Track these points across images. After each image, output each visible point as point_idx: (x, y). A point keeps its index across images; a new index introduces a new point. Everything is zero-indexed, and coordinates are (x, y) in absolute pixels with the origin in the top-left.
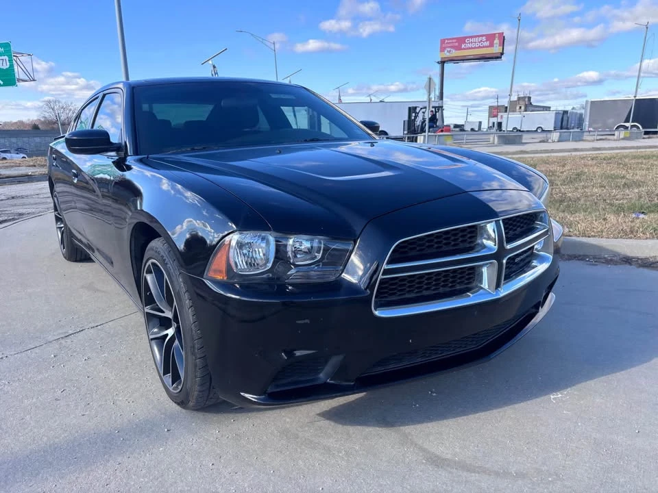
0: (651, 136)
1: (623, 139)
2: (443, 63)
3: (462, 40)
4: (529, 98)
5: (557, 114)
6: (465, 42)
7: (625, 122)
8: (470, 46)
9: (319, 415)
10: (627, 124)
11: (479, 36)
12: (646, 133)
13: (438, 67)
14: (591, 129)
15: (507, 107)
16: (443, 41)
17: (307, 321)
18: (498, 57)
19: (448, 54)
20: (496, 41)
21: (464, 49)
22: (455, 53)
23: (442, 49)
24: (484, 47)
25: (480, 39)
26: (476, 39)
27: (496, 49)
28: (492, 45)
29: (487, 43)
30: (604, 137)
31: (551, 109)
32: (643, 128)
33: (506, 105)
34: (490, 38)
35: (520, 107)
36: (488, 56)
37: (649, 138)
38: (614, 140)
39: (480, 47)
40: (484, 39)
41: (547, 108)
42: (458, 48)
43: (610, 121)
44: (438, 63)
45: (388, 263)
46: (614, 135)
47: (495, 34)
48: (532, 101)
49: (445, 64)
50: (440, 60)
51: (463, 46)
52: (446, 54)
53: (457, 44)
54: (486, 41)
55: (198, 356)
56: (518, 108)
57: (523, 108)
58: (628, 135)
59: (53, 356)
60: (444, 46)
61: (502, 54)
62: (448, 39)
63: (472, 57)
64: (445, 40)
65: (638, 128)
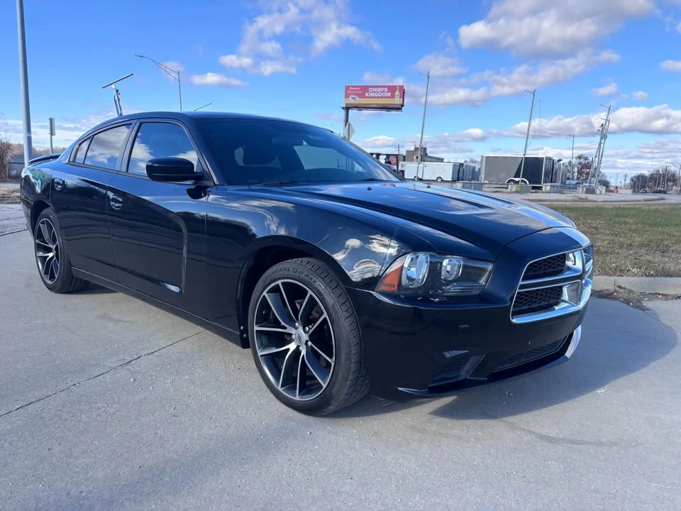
0: (537, 191)
1: (514, 192)
2: (347, 109)
3: (365, 89)
4: (425, 149)
5: (454, 166)
6: (368, 91)
7: (515, 177)
8: (372, 94)
9: (431, 413)
10: (517, 179)
11: (381, 87)
12: (533, 188)
13: (343, 113)
14: (486, 182)
15: (404, 157)
16: (347, 88)
17: (467, 326)
18: (399, 108)
19: (352, 100)
20: (397, 93)
21: (367, 97)
22: (359, 101)
23: (347, 96)
24: (386, 97)
25: (382, 89)
26: (379, 89)
27: (397, 101)
28: (393, 96)
29: (389, 94)
30: (499, 190)
31: (445, 161)
32: (530, 183)
33: (405, 155)
34: (392, 89)
35: (417, 157)
36: (390, 106)
37: (536, 192)
38: (508, 193)
39: (382, 97)
40: (386, 89)
41: (441, 160)
42: (362, 96)
43: (502, 175)
44: (343, 108)
45: (523, 280)
46: (507, 188)
47: (395, 87)
48: (427, 152)
49: (350, 111)
50: (344, 106)
51: (367, 94)
52: (351, 101)
53: (360, 92)
54: (388, 92)
55: (353, 361)
56: (415, 158)
57: (419, 158)
58: (519, 189)
59: (132, 380)
60: (349, 92)
61: (402, 105)
62: (353, 87)
63: (375, 106)
64: (349, 87)
65: (525, 182)
